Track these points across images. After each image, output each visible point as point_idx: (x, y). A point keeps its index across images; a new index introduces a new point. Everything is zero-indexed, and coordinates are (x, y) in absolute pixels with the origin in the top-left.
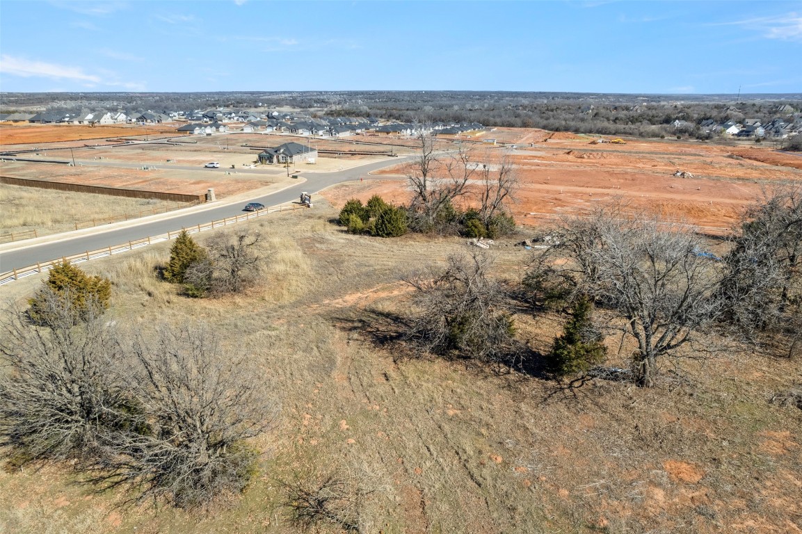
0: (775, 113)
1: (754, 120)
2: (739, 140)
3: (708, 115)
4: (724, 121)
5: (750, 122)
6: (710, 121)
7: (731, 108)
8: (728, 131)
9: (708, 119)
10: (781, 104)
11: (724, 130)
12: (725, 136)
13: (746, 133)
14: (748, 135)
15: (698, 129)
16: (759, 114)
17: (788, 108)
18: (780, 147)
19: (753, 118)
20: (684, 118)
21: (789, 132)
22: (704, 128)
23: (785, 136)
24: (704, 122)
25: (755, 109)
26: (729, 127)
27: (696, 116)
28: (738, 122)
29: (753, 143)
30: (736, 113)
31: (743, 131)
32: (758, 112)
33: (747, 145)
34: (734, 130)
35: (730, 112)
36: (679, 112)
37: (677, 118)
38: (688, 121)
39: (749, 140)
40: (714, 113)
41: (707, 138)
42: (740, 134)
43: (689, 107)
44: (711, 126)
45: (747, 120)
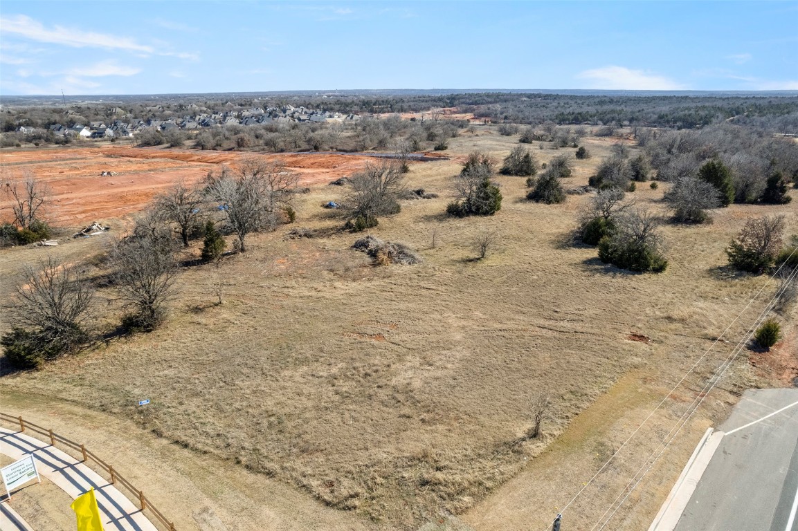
0: (111, 114)
1: (99, 123)
2: (96, 141)
3: (52, 120)
4: (71, 124)
5: (95, 125)
6: (58, 126)
7: (70, 111)
8: (81, 133)
9: (54, 124)
10: (112, 106)
11: (78, 134)
12: (81, 139)
13: (98, 134)
14: (101, 137)
15: (52, 134)
16: (99, 117)
17: (119, 110)
18: (136, 144)
19: (96, 120)
20: (27, 124)
21: (132, 131)
22: (56, 133)
23: (131, 135)
24: (52, 127)
25: (92, 112)
26: (80, 130)
27: (40, 121)
28: (85, 125)
29: (109, 143)
30: (77, 117)
31: (94, 133)
32: (97, 114)
33: (106, 145)
34: (85, 133)
35: (70, 116)
36: (18, 118)
37: (20, 125)
38: (35, 127)
39: (105, 140)
40: (56, 117)
41: (65, 142)
42: (93, 136)
43: (25, 113)
44: (62, 130)
45: (92, 123)
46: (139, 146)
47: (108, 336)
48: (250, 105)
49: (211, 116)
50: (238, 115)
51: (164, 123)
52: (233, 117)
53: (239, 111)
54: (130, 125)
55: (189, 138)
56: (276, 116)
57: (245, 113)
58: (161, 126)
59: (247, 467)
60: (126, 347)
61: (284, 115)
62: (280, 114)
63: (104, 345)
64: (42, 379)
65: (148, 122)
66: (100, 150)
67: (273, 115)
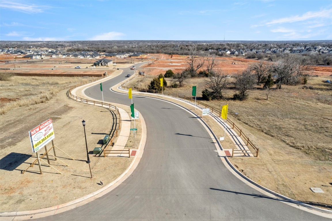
0: (239, 46)
1: (234, 49)
2: (231, 56)
3: (219, 48)
4: (225, 49)
5: (232, 50)
6: (220, 50)
7: (225, 45)
8: (227, 53)
9: (219, 49)
10: (239, 44)
11: (226, 53)
12: (227, 54)
13: (232, 53)
14: (233, 54)
15: (218, 52)
16: (234, 47)
17: (242, 45)
18: (245, 57)
19: (233, 48)
20: (211, 49)
21: (245, 53)
22: (219, 52)
23: (244, 54)
24: (219, 50)
25: (232, 45)
26: (227, 51)
27: (215, 48)
28: (229, 50)
29: (236, 56)
30: (227, 47)
31: (231, 53)
32: (234, 46)
33: (235, 57)
34: (229, 52)
35: (225, 46)
36: (209, 47)
37: (210, 49)
38: (213, 50)
39: (234, 56)
40: (221, 47)
41: (221, 55)
42: (231, 54)
43: (212, 45)
44: (221, 51)
45: (231, 49)
46: (246, 58)
47: (228, 99)
48: (298, 45)
49: (278, 49)
50: (291, 49)
51: (257, 50)
52: (288, 50)
53: (292, 48)
54: (245, 51)
55: (266, 57)
56: (310, 51)
57: (295, 49)
58: (256, 52)
59: (265, 133)
60: (233, 102)
61: (315, 50)
62: (312, 50)
63: (227, 100)
64: (210, 103)
65: (251, 50)
66: (232, 58)
67: (309, 50)
